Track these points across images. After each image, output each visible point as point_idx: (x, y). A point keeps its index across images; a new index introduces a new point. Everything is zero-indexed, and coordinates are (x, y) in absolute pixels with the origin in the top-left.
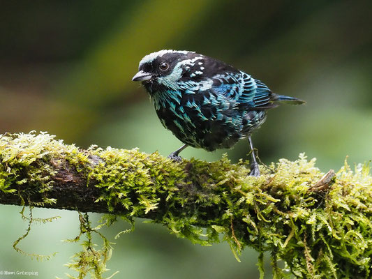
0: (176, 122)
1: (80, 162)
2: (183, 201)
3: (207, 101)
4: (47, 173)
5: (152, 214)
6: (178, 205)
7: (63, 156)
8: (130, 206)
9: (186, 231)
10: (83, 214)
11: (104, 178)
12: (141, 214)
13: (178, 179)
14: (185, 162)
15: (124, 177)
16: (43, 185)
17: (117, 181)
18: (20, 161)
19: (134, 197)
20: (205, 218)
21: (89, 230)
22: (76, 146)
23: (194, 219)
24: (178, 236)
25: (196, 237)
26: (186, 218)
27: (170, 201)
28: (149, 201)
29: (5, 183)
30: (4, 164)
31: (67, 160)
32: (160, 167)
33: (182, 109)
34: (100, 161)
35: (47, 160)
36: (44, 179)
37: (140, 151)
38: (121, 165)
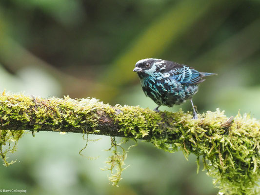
0: (152, 92)
1: (111, 112)
2: (161, 131)
3: (166, 82)
4: (95, 118)
5: (146, 138)
6: (158, 133)
7: (103, 110)
8: (135, 134)
9: (162, 145)
10: (113, 137)
11: (123, 120)
12: (141, 138)
13: (158, 120)
14: (162, 112)
15: (132, 120)
16: (93, 123)
17: (129, 121)
18: (82, 112)
19: (137, 129)
20: (171, 139)
21: (116, 145)
22: (109, 105)
23: (166, 140)
24: (158, 148)
25: (167, 148)
26: (162, 140)
27: (154, 132)
28: (144, 131)
29: (75, 123)
30: (75, 113)
31: (105, 112)
32: (150, 115)
33: (154, 87)
34: (121, 112)
35: (95, 111)
36: (94, 120)
37: (140, 107)
38: (131, 114)
